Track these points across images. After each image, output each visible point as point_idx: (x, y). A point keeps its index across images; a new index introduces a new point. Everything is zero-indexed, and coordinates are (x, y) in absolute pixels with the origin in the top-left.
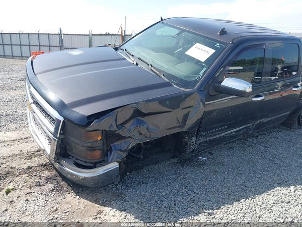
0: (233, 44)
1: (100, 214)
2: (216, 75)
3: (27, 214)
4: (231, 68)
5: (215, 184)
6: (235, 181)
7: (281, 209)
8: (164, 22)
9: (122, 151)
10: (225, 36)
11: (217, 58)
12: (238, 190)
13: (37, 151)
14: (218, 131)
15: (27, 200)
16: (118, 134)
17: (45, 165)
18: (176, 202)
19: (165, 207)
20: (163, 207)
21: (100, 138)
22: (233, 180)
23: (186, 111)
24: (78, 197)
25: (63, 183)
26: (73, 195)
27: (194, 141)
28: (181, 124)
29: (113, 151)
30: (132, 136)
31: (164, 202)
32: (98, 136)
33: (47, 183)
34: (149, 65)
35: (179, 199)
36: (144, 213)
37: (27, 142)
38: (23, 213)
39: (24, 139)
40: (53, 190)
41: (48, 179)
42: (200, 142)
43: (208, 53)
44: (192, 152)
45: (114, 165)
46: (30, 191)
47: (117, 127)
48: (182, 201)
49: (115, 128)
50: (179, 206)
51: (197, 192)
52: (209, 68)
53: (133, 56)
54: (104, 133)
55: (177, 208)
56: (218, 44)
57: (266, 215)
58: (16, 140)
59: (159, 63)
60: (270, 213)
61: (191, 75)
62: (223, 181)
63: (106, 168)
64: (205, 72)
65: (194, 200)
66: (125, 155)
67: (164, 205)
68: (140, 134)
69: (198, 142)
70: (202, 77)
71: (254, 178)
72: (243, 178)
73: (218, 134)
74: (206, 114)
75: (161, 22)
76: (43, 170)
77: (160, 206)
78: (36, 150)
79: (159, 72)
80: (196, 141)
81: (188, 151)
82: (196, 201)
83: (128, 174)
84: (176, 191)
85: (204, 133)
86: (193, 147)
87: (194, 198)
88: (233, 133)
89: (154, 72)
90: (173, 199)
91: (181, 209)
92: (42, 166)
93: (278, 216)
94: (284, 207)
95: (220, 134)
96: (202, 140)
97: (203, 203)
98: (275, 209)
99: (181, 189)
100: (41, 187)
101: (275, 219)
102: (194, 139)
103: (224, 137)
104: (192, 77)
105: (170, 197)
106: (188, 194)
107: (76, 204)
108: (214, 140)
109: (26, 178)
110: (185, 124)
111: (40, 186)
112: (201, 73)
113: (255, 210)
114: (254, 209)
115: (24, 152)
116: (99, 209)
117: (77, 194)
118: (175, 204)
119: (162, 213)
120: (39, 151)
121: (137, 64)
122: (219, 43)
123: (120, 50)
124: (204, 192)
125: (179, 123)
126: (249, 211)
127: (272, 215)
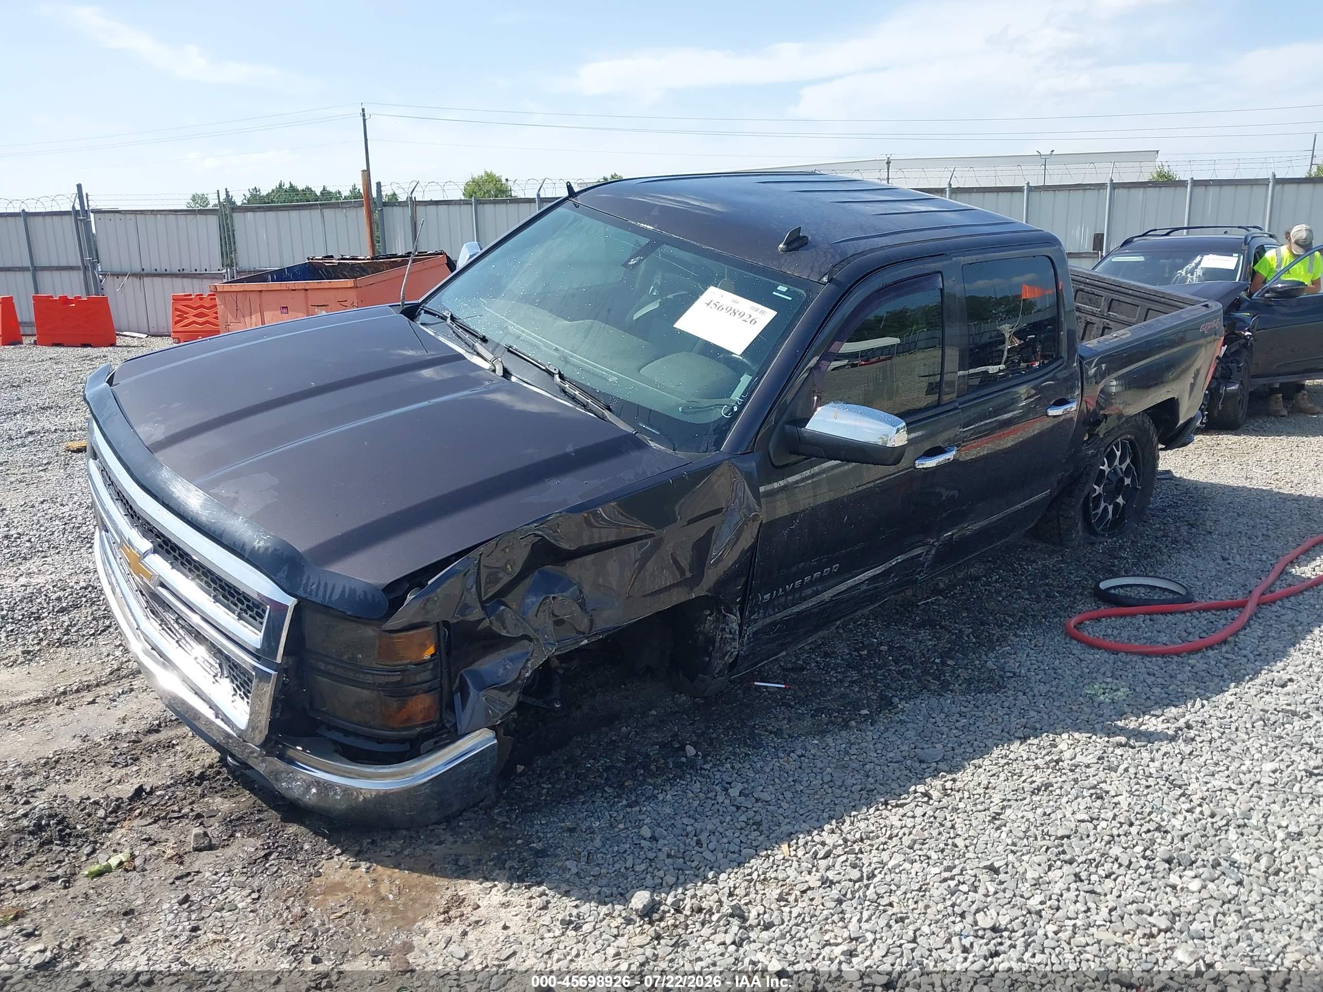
0: (832, 286)
1: (459, 907)
2: (789, 397)
3: (203, 939)
4: (848, 347)
5: (820, 765)
6: (885, 748)
7: (1030, 815)
8: (579, 200)
9: (503, 689)
10: (803, 254)
11: (784, 337)
12: (898, 774)
13: (150, 731)
14: (812, 583)
15: (186, 899)
16: (489, 630)
17: (202, 777)
18: (703, 837)
19: (669, 856)
20: (662, 856)
21: (431, 650)
22: (879, 746)
23: (700, 530)
24: (364, 866)
25: (292, 829)
26: (347, 861)
27: (735, 626)
28: (688, 575)
29: (473, 692)
30: (531, 633)
31: (661, 842)
32: (424, 647)
33: (232, 836)
34: (551, 374)
35: (710, 827)
36: (604, 882)
37: (93, 702)
38: (190, 940)
39: (78, 691)
40: (266, 856)
41: (233, 824)
42: (754, 628)
43: (754, 322)
44: (732, 666)
45: (479, 739)
46: (183, 869)
47: (483, 608)
48: (721, 830)
49: (476, 614)
50: (711, 846)
51: (765, 796)
52: (760, 374)
53: (484, 340)
54: (442, 633)
55: (708, 855)
56: (784, 289)
57: (984, 838)
58: (46, 699)
59: (589, 364)
60: (998, 829)
61: (705, 403)
62: (847, 753)
63: (455, 753)
64: (749, 390)
65: (759, 824)
66: (512, 700)
67: (665, 849)
68: (559, 622)
69: (749, 631)
70: (741, 407)
71: (945, 730)
72: (911, 734)
73: (811, 596)
74: (768, 530)
75: (569, 203)
76: (203, 796)
77: (651, 855)
78: (143, 726)
79: (592, 397)
80: (740, 626)
81: (718, 665)
82: (764, 827)
83: (520, 768)
84: (696, 803)
85: (767, 596)
86: (734, 648)
87: (758, 818)
88: (864, 587)
89: (573, 399)
90: (689, 828)
91: (720, 855)
92: (190, 780)
93: (1021, 835)
94: (1041, 806)
95: (817, 593)
96: (761, 621)
97: (789, 827)
98: (1013, 817)
99: (711, 795)
100: (218, 852)
101: (1014, 844)
102: (734, 620)
103: (836, 602)
104: (708, 409)
105: (678, 823)
106: (738, 808)
107: (365, 888)
108: (802, 617)
109: (149, 829)
110: (701, 574)
111: (211, 847)
112: (737, 395)
113: (953, 827)
114: (949, 824)
115: (98, 740)
116: (449, 893)
117: (359, 855)
118: (699, 843)
119: (661, 873)
120: (157, 731)
121: (506, 374)
122: (785, 283)
123: (423, 317)
124: (789, 795)
125: (682, 571)
126: (935, 833)
127: (1004, 835)
